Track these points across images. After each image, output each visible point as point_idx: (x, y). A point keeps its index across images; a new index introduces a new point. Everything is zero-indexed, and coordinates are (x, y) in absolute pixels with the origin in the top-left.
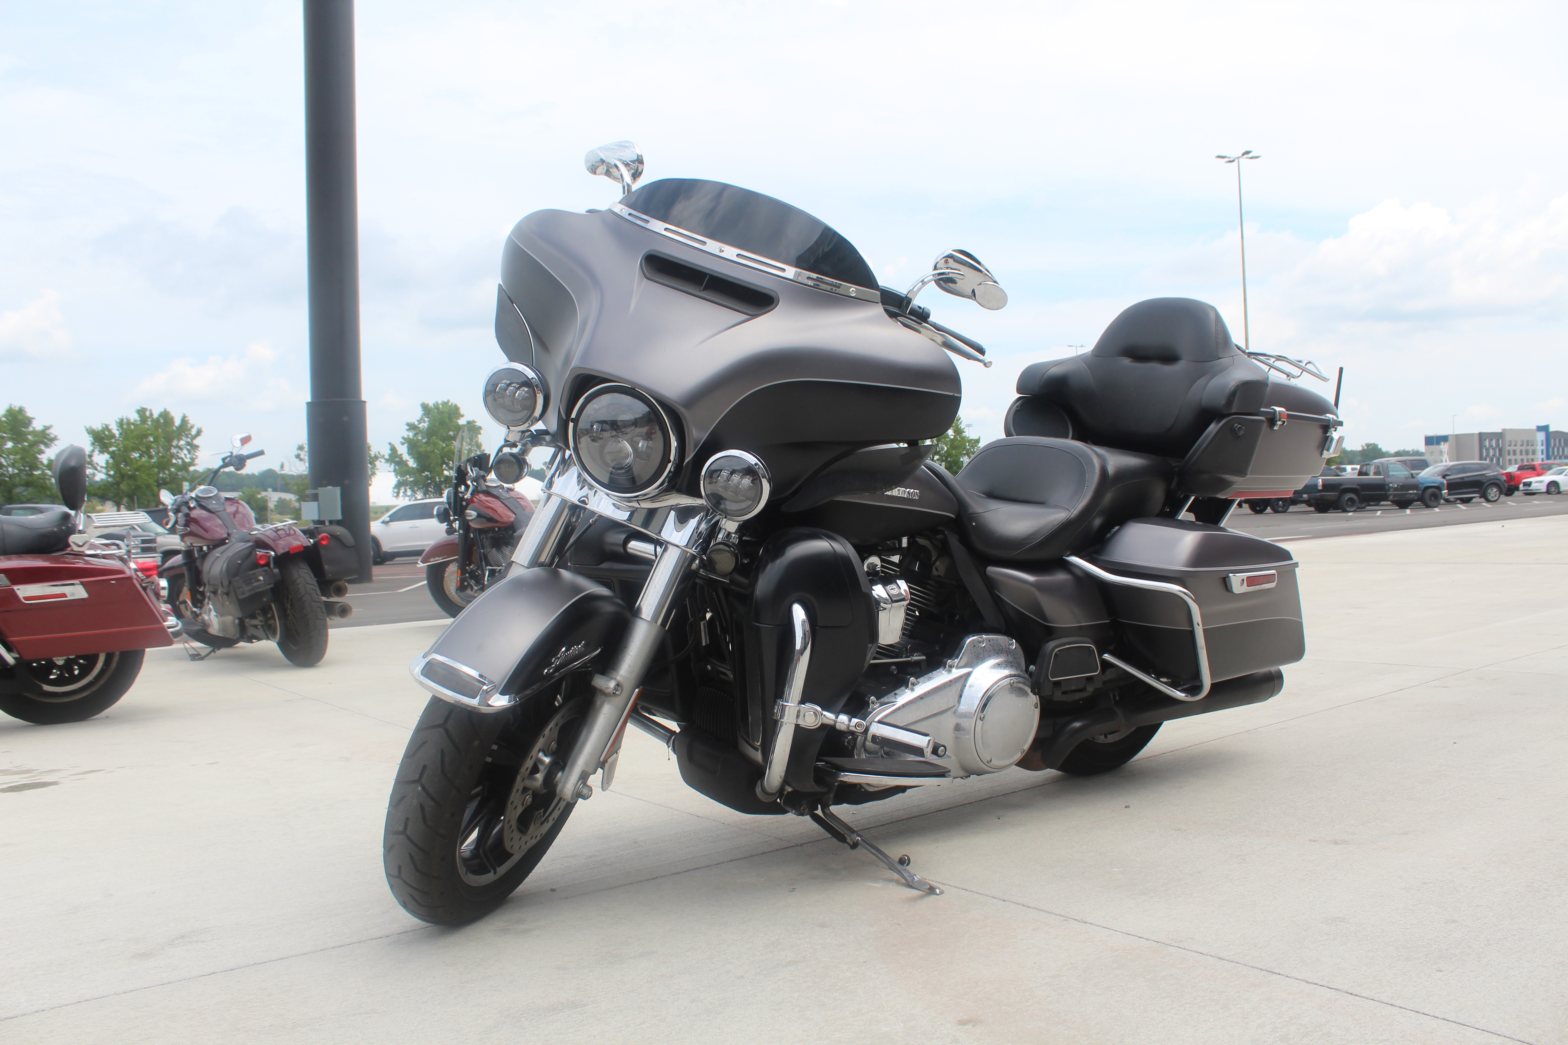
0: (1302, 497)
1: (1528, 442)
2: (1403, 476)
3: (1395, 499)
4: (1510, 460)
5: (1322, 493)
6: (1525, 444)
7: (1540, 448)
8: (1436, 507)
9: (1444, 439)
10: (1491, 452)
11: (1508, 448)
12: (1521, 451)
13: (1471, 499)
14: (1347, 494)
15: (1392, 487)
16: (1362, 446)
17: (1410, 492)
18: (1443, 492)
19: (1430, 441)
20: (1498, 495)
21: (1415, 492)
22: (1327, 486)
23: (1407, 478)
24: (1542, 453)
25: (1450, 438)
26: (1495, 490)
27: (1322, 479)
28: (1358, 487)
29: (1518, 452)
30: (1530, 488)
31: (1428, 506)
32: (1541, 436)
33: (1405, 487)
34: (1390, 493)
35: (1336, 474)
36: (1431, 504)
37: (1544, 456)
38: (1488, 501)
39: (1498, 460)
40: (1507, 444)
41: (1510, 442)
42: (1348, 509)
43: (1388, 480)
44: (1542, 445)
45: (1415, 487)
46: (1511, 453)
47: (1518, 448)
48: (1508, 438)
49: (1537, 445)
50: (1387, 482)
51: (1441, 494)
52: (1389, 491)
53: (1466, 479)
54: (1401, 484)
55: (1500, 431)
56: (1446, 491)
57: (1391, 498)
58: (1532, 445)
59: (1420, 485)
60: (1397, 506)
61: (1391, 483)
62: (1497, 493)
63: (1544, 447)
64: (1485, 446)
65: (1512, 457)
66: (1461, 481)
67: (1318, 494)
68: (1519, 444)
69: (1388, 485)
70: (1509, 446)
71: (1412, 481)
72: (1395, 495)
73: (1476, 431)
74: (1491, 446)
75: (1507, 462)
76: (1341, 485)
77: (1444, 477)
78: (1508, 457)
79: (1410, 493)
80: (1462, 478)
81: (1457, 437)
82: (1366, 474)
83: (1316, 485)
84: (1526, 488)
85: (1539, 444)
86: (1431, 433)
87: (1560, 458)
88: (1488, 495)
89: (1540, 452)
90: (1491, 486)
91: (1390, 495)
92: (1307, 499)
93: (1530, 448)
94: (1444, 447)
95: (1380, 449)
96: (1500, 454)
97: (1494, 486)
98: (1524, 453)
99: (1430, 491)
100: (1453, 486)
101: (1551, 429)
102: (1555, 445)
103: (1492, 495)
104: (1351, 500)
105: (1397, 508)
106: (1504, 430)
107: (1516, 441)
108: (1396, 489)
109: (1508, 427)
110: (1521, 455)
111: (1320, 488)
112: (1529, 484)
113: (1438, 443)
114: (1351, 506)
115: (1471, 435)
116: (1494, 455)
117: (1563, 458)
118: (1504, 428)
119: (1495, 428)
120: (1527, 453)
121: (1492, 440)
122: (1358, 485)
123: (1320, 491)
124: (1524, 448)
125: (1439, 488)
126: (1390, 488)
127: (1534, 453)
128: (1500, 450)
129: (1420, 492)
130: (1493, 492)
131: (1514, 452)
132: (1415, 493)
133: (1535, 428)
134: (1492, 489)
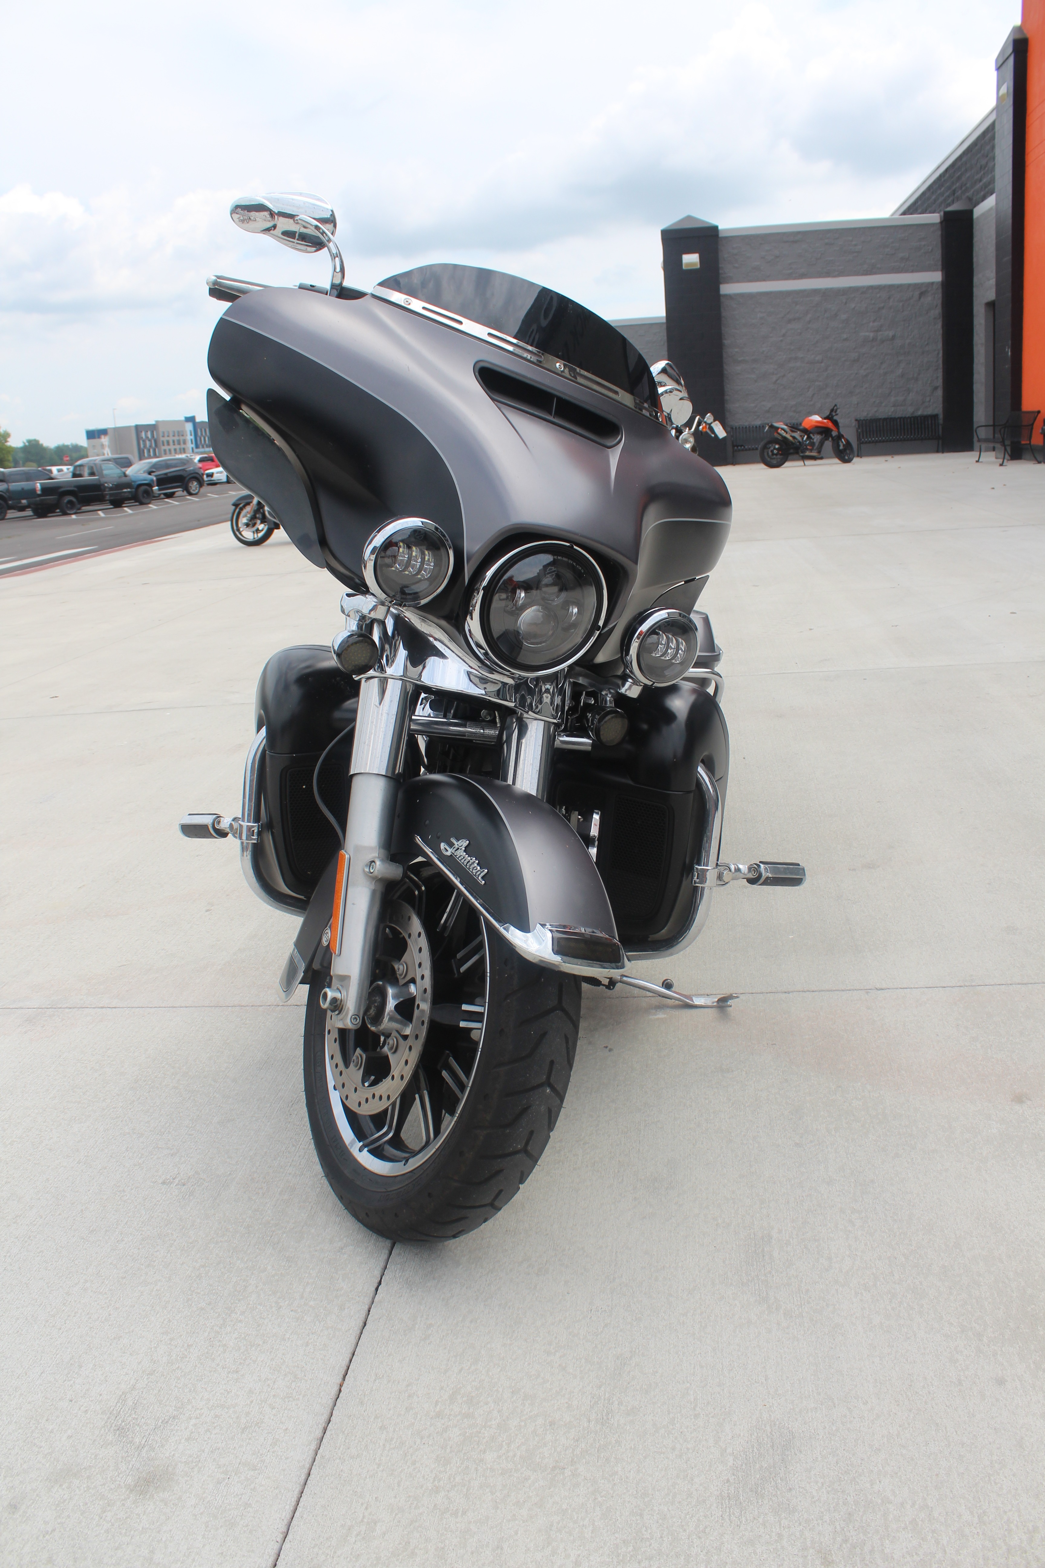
0: (21, 503)
1: (178, 432)
2: (115, 476)
3: (112, 498)
4: (165, 451)
5: (42, 498)
6: (176, 434)
7: (190, 437)
8: (149, 503)
9: (104, 432)
10: (148, 443)
11: (162, 439)
12: (174, 441)
13: (174, 493)
14: (68, 496)
15: (107, 487)
16: (24, 443)
17: (125, 490)
18: (154, 488)
19: (92, 435)
20: (198, 488)
21: (129, 490)
22: (46, 490)
23: (120, 477)
24: (192, 443)
25: (109, 432)
26: (195, 483)
27: (40, 483)
28: (76, 489)
29: (171, 443)
30: (212, 479)
31: (142, 503)
32: (189, 427)
33: (119, 486)
34: (107, 492)
35: (48, 477)
36: (144, 501)
37: (194, 446)
38: (190, 494)
39: (154, 451)
40: (161, 434)
41: (164, 433)
42: (69, 512)
43: (103, 480)
44: (191, 435)
45: (128, 485)
46: (165, 443)
47: (171, 439)
48: (161, 429)
49: (187, 435)
50: (102, 482)
51: (152, 490)
52: (105, 491)
53: (170, 475)
54: (115, 483)
55: (154, 423)
56: (157, 488)
57: (108, 497)
58: (183, 436)
59: (133, 483)
60: (112, 505)
61: (106, 483)
62: (197, 486)
63: (193, 437)
64: (142, 438)
65: (166, 447)
66: (165, 476)
67: (38, 499)
68: (171, 434)
69: (103, 485)
70: (163, 436)
71: (124, 480)
72: (111, 495)
73: (133, 423)
74: (147, 437)
75: (163, 453)
76: (59, 488)
77: (150, 473)
78: (163, 448)
79: (125, 492)
80: (166, 474)
81: (116, 430)
82: (80, 476)
83: (34, 490)
84: (210, 478)
85: (189, 434)
86: (92, 427)
87: (203, 447)
88: (190, 488)
89: (190, 442)
90: (192, 479)
91: (107, 494)
92: (26, 504)
93: (182, 438)
94: (105, 440)
95: (42, 445)
96: (156, 446)
97: (194, 479)
98: (176, 443)
99: (143, 488)
100: (163, 481)
101: (198, 420)
102: (202, 434)
103: (194, 488)
104: (70, 502)
105: (112, 507)
106: (157, 422)
107: (168, 432)
108: (111, 489)
109: (161, 418)
110: (174, 445)
111: (39, 492)
112: (211, 475)
113: (99, 437)
114: (71, 508)
115: (128, 428)
116: (151, 446)
117: (205, 446)
118: (157, 419)
119: (149, 420)
120: (179, 444)
121: (147, 432)
122: (76, 487)
123: (39, 496)
124: (176, 438)
125: (150, 485)
126: (106, 487)
127: (185, 443)
128: (156, 441)
129: (134, 490)
130: (194, 485)
131: (168, 443)
132: (129, 492)
133: (183, 419)
134: (193, 483)
